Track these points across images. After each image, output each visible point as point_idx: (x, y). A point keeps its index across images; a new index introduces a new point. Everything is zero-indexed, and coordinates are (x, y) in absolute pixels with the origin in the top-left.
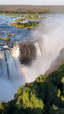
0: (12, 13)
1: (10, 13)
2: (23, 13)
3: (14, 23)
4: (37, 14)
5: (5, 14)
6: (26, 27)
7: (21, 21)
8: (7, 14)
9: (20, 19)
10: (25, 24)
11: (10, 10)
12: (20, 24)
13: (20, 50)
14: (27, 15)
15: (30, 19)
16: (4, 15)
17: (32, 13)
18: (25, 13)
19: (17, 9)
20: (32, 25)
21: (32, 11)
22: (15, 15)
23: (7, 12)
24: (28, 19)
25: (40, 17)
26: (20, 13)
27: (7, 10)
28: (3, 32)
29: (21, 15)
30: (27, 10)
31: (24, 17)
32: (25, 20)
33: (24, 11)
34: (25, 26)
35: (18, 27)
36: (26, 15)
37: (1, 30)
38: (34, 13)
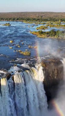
0: (33, 20)
1: (31, 20)
2: (44, 20)
3: (35, 32)
4: (60, 21)
5: (26, 21)
6: (49, 37)
7: (43, 29)
8: (28, 22)
9: (42, 26)
10: (48, 33)
11: (31, 17)
12: (42, 33)
13: (43, 70)
14: (49, 22)
15: (53, 27)
16: (24, 22)
17: (55, 20)
18: (46, 20)
19: (38, 15)
20: (56, 35)
21: (54, 18)
22: (37, 22)
23: (28, 20)
24: (50, 27)
25: (63, 24)
26: (41, 20)
27: (28, 17)
28: (22, 43)
29: (42, 22)
30: (48, 17)
31: (45, 25)
32: (47, 28)
33: (46, 18)
34: (48, 35)
35: (40, 36)
36: (47, 22)
37: (21, 41)
38: (56, 21)
